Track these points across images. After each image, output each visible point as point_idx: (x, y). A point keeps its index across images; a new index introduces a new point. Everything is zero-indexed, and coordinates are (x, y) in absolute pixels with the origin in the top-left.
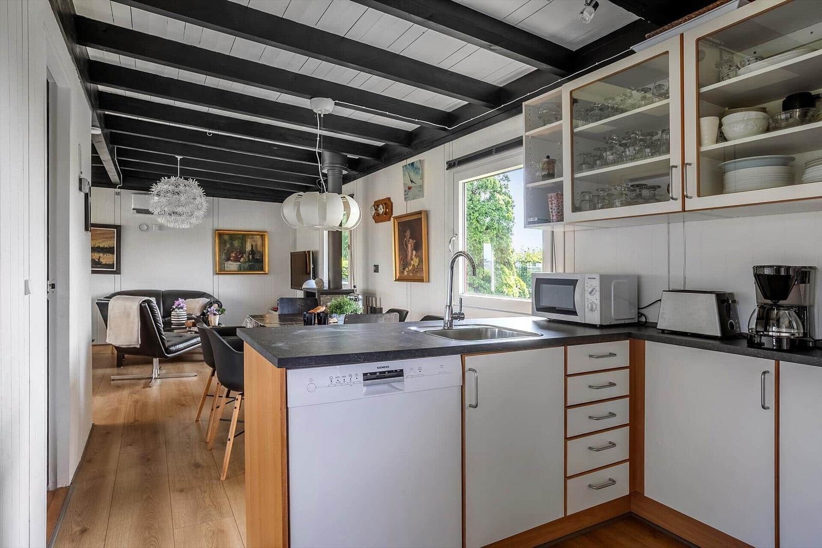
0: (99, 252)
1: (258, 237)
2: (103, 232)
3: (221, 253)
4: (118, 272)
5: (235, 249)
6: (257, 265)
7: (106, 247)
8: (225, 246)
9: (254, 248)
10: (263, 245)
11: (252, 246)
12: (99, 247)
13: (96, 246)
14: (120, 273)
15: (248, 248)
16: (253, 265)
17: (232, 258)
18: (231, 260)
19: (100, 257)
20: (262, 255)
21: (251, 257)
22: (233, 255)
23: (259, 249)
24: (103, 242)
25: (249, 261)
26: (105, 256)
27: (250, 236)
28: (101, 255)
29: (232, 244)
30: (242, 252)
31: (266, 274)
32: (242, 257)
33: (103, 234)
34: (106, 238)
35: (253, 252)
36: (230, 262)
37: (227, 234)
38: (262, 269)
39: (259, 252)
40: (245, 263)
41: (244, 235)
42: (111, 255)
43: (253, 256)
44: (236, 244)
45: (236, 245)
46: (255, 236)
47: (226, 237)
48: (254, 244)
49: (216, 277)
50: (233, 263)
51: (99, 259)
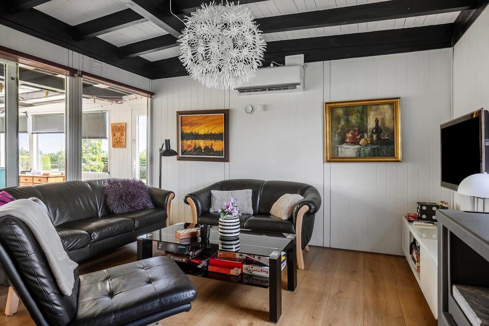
0: (211, 139)
1: (386, 107)
2: (214, 118)
3: (333, 134)
4: (226, 159)
5: (353, 127)
6: (384, 149)
7: (216, 133)
8: (339, 124)
9: (380, 124)
10: (394, 118)
11: (377, 121)
12: (211, 133)
13: (209, 133)
14: (228, 161)
15: (371, 124)
16: (378, 149)
17: (348, 140)
18: (347, 143)
19: (212, 144)
20: (392, 134)
21: (375, 137)
22: (350, 135)
23: (388, 124)
24: (214, 128)
25: (372, 143)
26: (216, 142)
27: (375, 107)
28: (213, 141)
29: (347, 121)
30: (362, 130)
31: (398, 161)
32: (362, 137)
33: (214, 120)
34: (217, 124)
35: (378, 130)
36: (345, 146)
37: (341, 107)
38: (392, 154)
39: (387, 129)
40: (367, 145)
41: (364, 106)
42: (221, 142)
43: (377, 137)
44: (354, 119)
45: (353, 121)
46: (381, 107)
47: (340, 112)
48: (380, 117)
49: (327, 165)
50: (350, 146)
51: (211, 146)
